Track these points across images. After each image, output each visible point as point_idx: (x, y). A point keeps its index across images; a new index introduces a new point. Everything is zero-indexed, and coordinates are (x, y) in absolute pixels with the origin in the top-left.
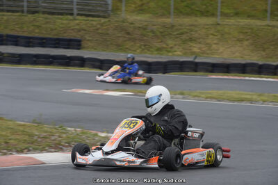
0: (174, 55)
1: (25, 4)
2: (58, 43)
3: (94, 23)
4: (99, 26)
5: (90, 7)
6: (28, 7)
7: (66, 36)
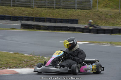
0: (120, 26)
2: (68, 21)
3: (84, 12)
4: (86, 14)
5: (83, 6)
6: (56, 6)
7: (72, 18)
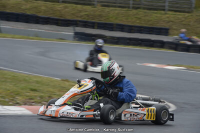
1: (131, 2)
2: (152, 31)
3: (180, 16)
4: (183, 19)
6: (133, 4)
